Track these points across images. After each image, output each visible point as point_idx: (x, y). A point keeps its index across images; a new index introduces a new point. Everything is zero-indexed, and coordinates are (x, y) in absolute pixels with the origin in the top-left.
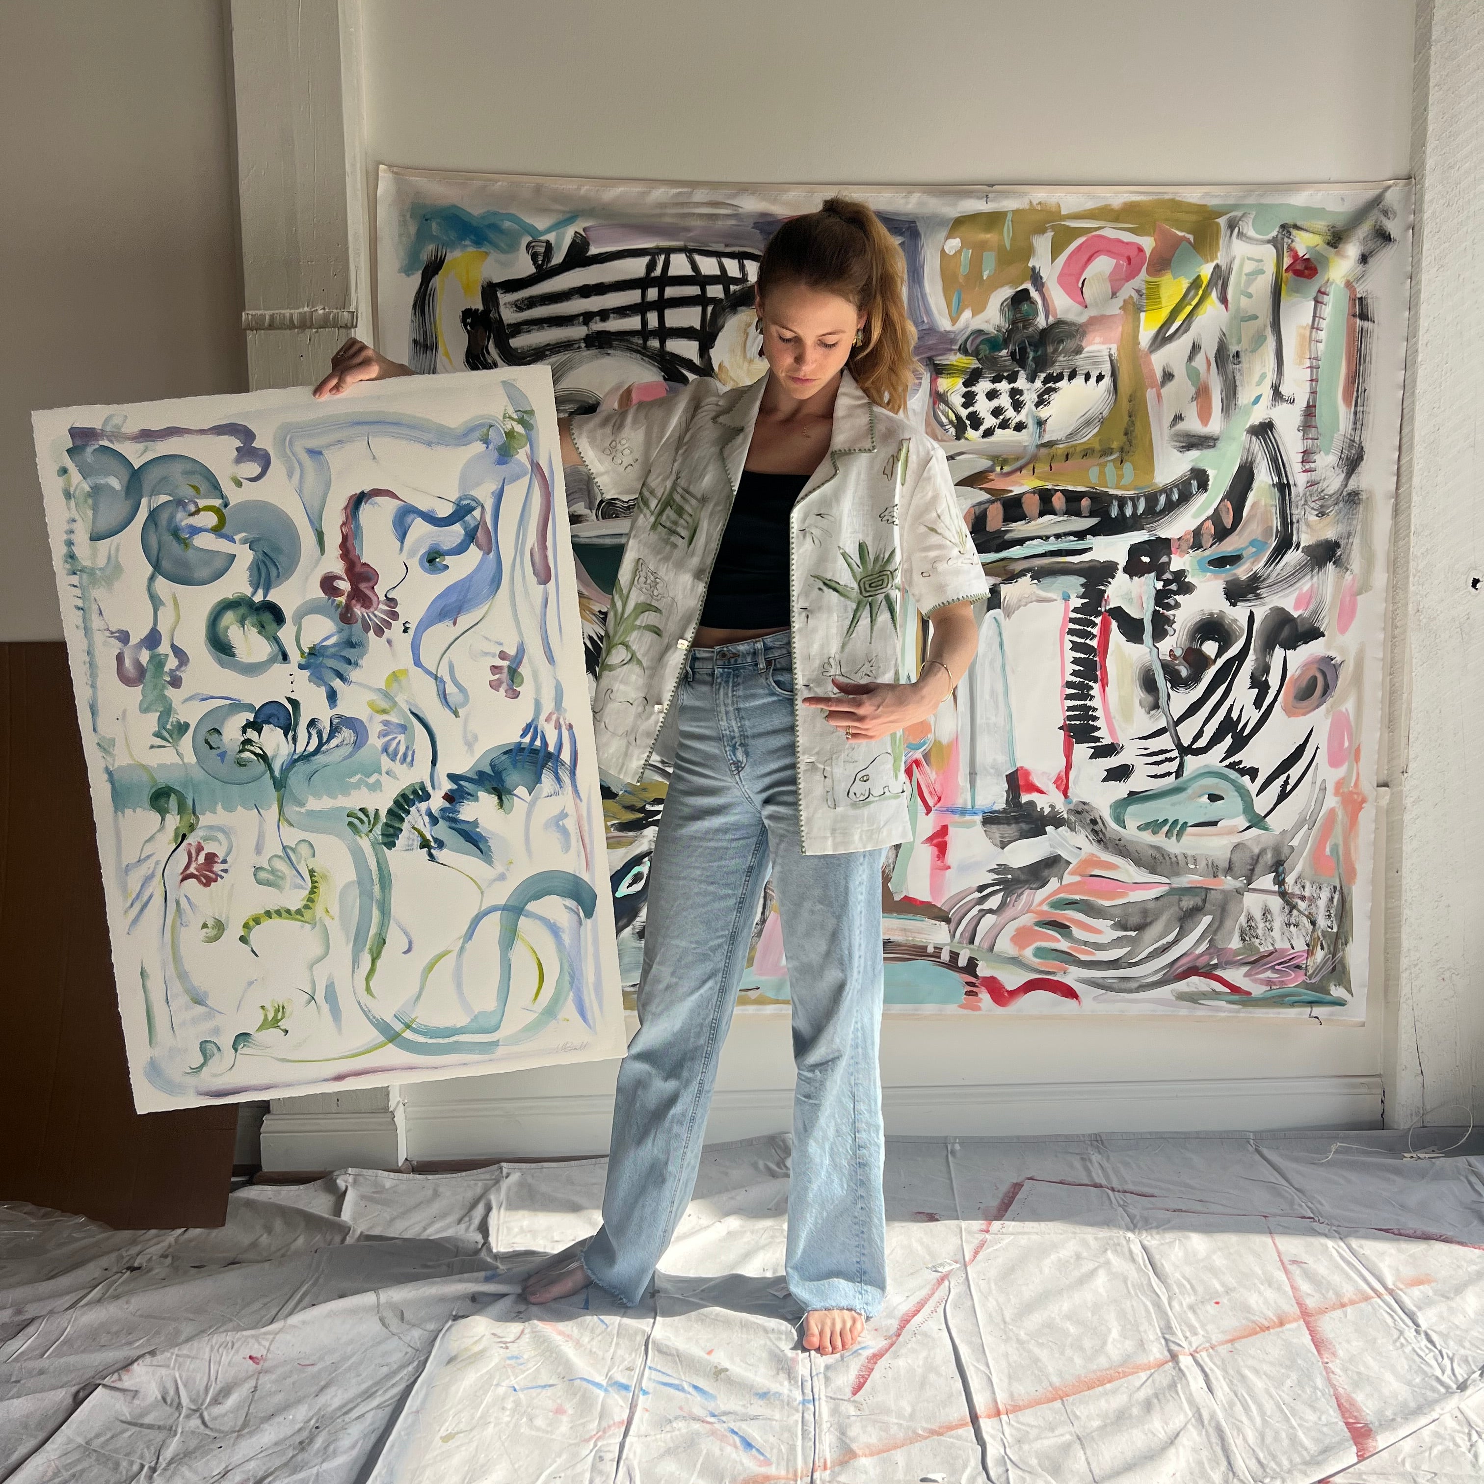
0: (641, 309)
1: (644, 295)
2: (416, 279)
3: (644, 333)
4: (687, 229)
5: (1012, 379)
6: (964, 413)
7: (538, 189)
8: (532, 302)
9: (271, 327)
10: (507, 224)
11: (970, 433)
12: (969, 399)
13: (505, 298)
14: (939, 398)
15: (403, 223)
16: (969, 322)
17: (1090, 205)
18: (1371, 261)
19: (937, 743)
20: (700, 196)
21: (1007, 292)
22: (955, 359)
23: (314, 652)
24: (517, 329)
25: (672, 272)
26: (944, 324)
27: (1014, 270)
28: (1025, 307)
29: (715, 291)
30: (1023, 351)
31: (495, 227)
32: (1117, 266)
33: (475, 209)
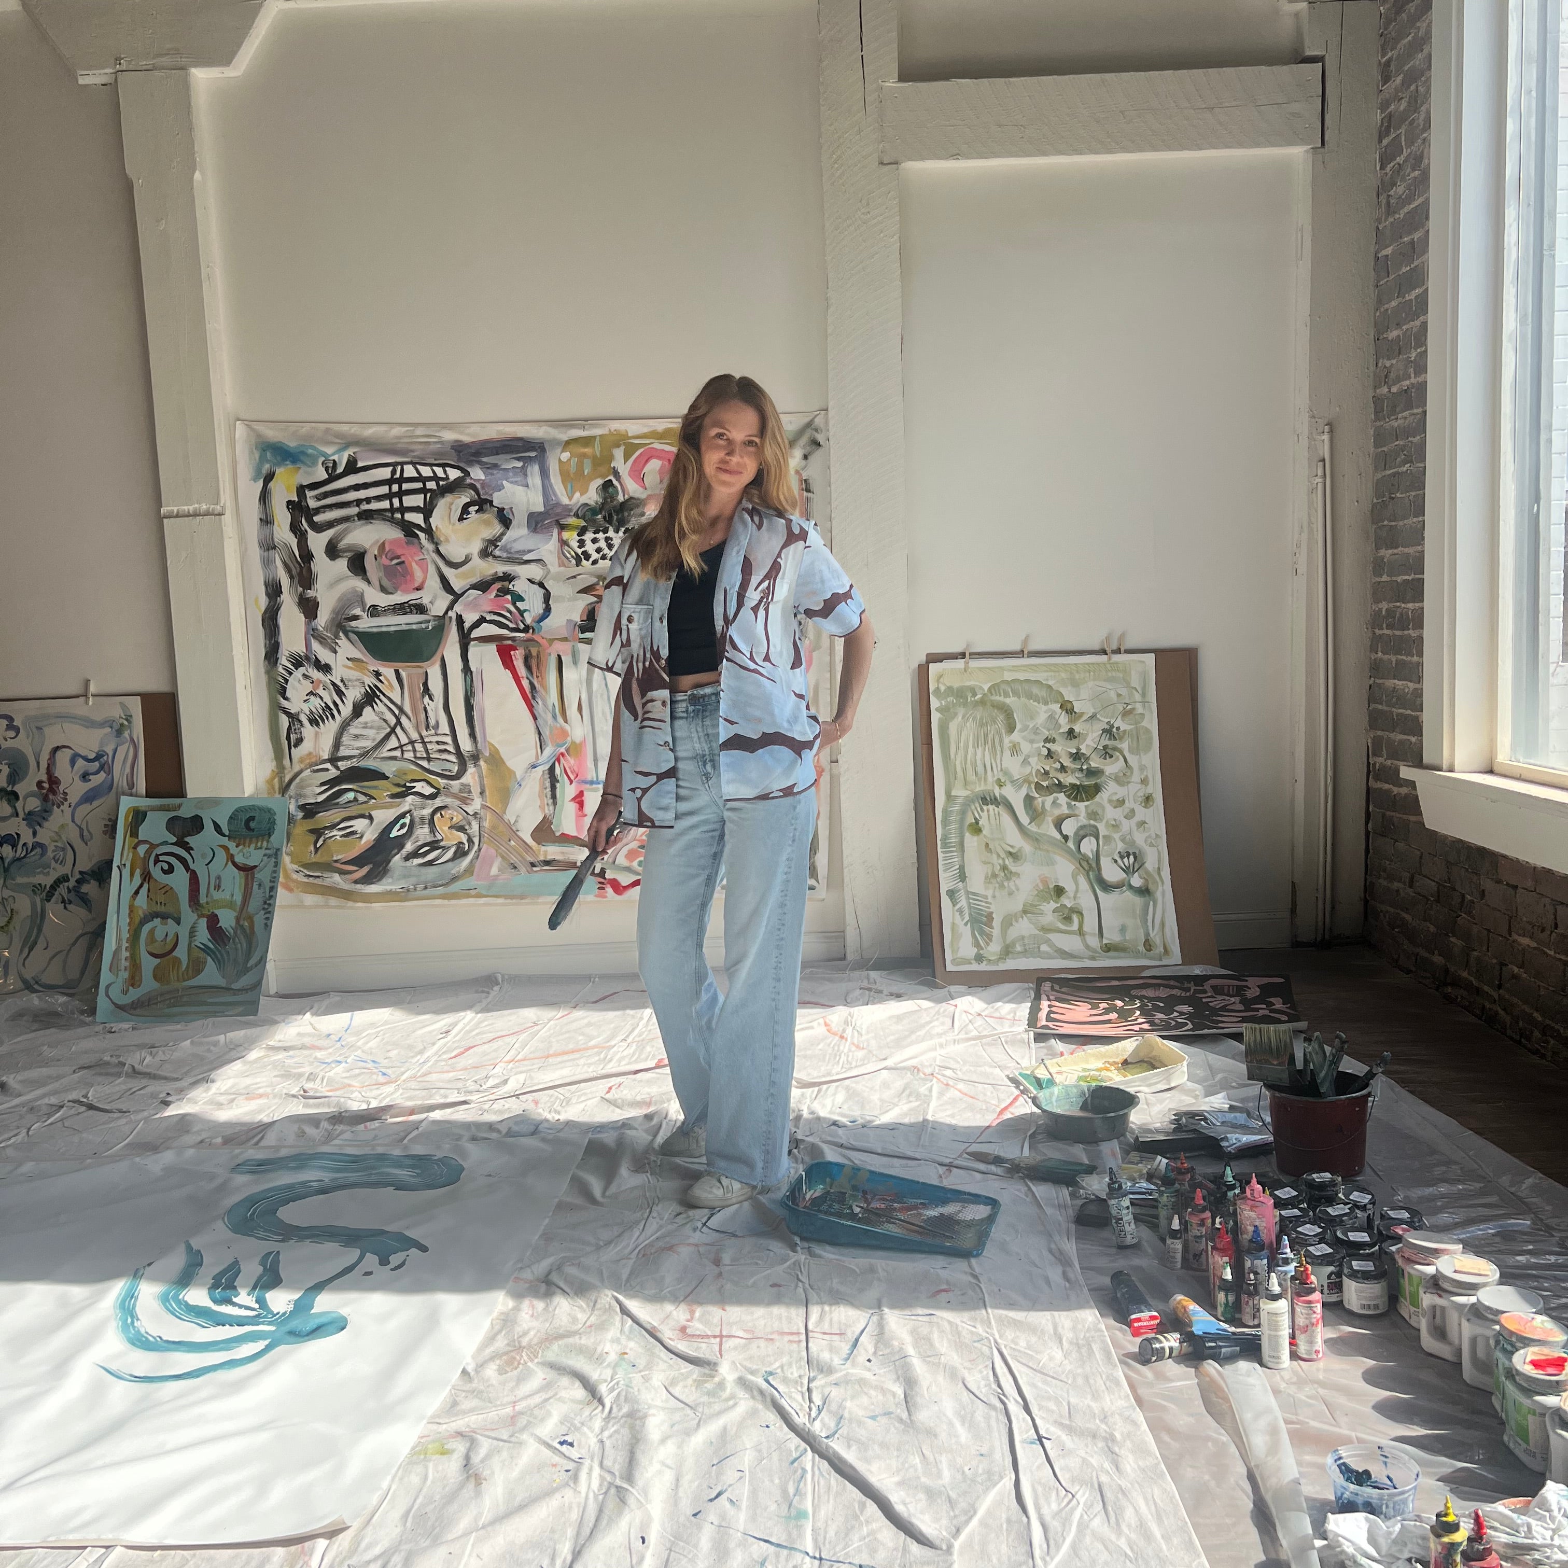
0: (389, 496)
1: (390, 489)
2: (260, 483)
3: (392, 510)
4: (412, 451)
5: (606, 531)
6: (579, 551)
7: (327, 431)
8: (326, 495)
9: (177, 516)
10: (310, 451)
11: (584, 562)
12: (582, 543)
13: (309, 494)
14: (564, 543)
15: (251, 452)
16: (579, 499)
17: (646, 430)
18: (810, 458)
19: (573, 743)
20: (419, 431)
21: (600, 482)
22: (572, 521)
23: (30, 813)
24: (317, 511)
25: (405, 475)
26: (565, 501)
27: (603, 469)
28: (611, 490)
29: (431, 485)
30: (610, 515)
31: (304, 453)
32: (662, 466)
33: (292, 444)
